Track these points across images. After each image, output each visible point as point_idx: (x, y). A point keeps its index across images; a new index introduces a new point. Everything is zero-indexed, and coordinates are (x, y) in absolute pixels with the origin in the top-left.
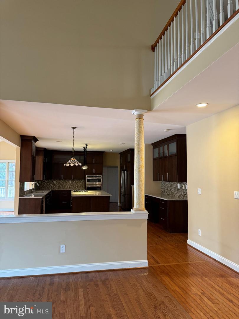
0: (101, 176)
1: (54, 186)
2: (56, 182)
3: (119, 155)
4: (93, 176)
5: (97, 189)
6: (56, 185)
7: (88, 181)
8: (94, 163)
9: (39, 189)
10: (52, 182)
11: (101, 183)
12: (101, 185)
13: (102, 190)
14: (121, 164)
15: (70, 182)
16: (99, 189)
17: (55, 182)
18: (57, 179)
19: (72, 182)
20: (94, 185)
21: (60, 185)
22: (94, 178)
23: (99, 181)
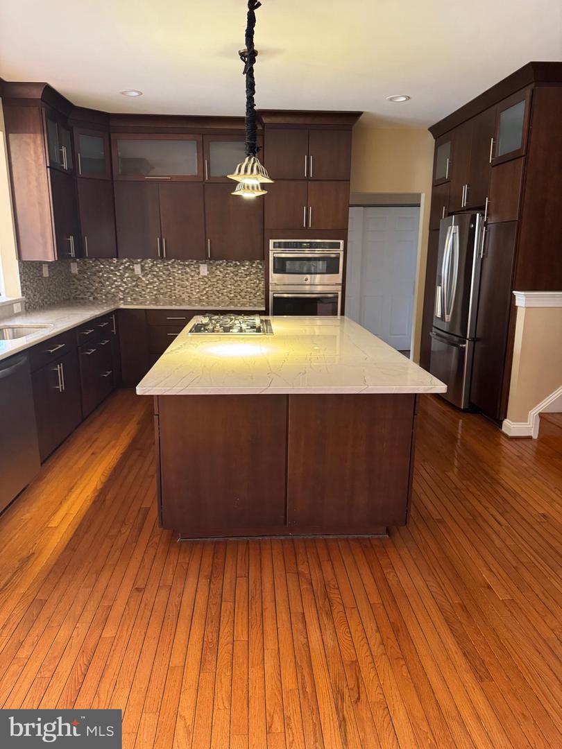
0: (337, 246)
1: (137, 286)
2: (143, 269)
3: (430, 140)
4: (299, 245)
5: (319, 305)
6: (142, 281)
7: (281, 266)
8: (308, 179)
9: (75, 298)
10: (126, 268)
11: (338, 278)
12: (340, 288)
13: (343, 314)
14: (436, 184)
15: (204, 270)
16: (330, 306)
17: (137, 268)
18: (144, 258)
19: (211, 273)
20: (307, 288)
21: (161, 283)
22: (307, 253)
23: (332, 266)
